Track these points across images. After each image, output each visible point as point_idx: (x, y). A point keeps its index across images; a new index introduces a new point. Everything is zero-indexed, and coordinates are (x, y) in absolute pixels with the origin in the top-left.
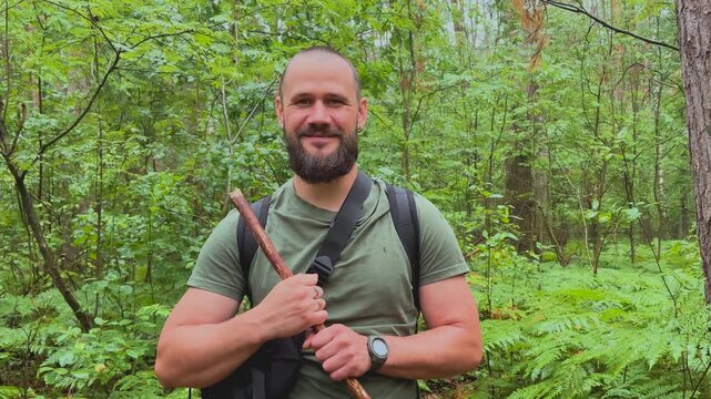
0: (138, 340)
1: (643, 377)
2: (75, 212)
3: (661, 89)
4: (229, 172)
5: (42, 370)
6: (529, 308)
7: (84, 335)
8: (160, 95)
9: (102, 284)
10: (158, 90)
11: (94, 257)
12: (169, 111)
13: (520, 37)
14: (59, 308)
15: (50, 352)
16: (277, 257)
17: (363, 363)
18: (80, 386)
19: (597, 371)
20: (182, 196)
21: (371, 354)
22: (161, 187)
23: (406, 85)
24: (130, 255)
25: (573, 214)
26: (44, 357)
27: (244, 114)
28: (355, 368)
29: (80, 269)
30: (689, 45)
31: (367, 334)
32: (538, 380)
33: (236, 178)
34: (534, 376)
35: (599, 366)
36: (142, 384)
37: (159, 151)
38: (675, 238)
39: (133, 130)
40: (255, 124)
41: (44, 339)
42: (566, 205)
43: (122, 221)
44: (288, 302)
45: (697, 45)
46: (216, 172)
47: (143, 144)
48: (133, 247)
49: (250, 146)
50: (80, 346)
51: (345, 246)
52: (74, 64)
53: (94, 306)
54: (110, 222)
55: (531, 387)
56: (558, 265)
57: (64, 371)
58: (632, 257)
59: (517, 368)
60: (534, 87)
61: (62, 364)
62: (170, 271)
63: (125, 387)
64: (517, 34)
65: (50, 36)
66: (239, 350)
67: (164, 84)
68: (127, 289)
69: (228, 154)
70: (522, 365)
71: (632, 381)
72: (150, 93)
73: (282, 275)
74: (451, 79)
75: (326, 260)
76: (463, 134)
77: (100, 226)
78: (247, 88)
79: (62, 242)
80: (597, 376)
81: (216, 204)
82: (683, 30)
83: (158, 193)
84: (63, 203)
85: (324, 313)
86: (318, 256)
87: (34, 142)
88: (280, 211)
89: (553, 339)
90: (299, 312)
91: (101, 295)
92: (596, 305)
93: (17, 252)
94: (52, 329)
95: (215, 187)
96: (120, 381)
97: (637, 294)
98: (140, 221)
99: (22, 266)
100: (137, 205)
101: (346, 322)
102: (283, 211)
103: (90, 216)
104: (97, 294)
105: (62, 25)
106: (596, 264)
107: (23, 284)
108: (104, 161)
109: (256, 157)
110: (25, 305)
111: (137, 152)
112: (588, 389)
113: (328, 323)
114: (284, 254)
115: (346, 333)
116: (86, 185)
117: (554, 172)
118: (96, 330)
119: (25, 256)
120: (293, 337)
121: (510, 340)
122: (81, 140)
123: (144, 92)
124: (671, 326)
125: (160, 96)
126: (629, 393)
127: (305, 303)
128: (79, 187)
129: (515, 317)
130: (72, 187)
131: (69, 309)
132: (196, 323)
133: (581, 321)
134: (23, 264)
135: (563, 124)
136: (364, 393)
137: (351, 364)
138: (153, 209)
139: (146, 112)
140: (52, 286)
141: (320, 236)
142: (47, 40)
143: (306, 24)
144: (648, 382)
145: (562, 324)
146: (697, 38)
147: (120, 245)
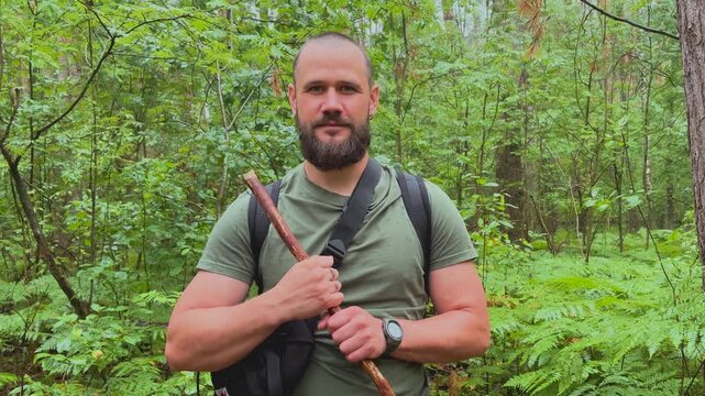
0: (133, 326)
1: (640, 364)
2: (67, 199)
3: (651, 78)
4: (225, 159)
5: (39, 356)
6: (521, 296)
7: (81, 321)
8: (152, 82)
9: (97, 271)
10: (150, 76)
11: (88, 243)
12: (162, 97)
13: (513, 25)
14: (51, 294)
15: (44, 339)
16: (293, 240)
17: (379, 345)
18: (76, 372)
19: (592, 359)
20: (176, 184)
21: (387, 336)
22: (155, 173)
23: (400, 73)
24: (126, 241)
25: (562, 203)
26: (38, 344)
27: (237, 102)
28: (372, 350)
29: (72, 256)
30: (690, 32)
31: (381, 318)
32: (536, 367)
33: (232, 165)
34: (531, 363)
35: (595, 354)
36: (137, 371)
37: (153, 138)
38: (661, 227)
39: (128, 116)
40: (248, 111)
41: (37, 325)
42: (556, 194)
43: (115, 209)
44: (305, 285)
45: (698, 33)
46: (212, 160)
47: (136, 130)
48: (128, 234)
49: (246, 134)
50: (77, 332)
51: (359, 230)
52: (65, 49)
53: (89, 292)
54: (104, 210)
55: (528, 374)
56: (548, 254)
57: (62, 358)
58: (621, 245)
59: (513, 356)
60: (524, 77)
61: (59, 351)
62: (167, 257)
63: (120, 373)
64: (509, 23)
65: (41, 21)
66: (256, 332)
67: (154, 72)
68: (122, 276)
69: (224, 141)
70: (519, 352)
71: (629, 368)
72: (142, 80)
73: (298, 257)
74: (443, 67)
75: (338, 244)
76: (456, 122)
77: (94, 212)
78: (241, 75)
79: (54, 228)
80: (593, 363)
81: (209, 191)
82: (683, 19)
83: (152, 179)
84: (55, 190)
85: (340, 296)
86: (331, 239)
87: (25, 129)
88: (291, 195)
89: (549, 327)
90: (316, 294)
91: (95, 282)
92: (588, 293)
93: (9, 239)
94: (46, 315)
95: (208, 175)
96: (116, 368)
97: (629, 282)
98: (132, 208)
99: (13, 253)
100: (131, 191)
101: (361, 303)
102: (294, 194)
103: (84, 203)
104: (92, 281)
105: (52, 11)
106: (588, 253)
107: (15, 271)
108: (98, 147)
109: (252, 143)
110: (19, 292)
111: (130, 139)
112: (585, 376)
113: (344, 305)
114: (300, 237)
115: (362, 315)
116: (78, 172)
117: (544, 161)
118: (92, 316)
119: (15, 242)
120: (306, 320)
121: (507, 327)
122: (71, 127)
123: (135, 79)
124: (669, 314)
125: (151, 84)
126: (627, 380)
127: (321, 286)
128: (72, 174)
129: (509, 305)
130: (65, 173)
131: (63, 295)
132: (207, 306)
133: (576, 308)
134: (15, 250)
135: (555, 114)
136: (380, 374)
137: (368, 346)
138: (146, 195)
139: (138, 99)
140: (44, 274)
141: (333, 220)
142: (38, 25)
143: (299, 11)
144: (645, 369)
145: (558, 312)
146: (697, 26)
147: (115, 232)
